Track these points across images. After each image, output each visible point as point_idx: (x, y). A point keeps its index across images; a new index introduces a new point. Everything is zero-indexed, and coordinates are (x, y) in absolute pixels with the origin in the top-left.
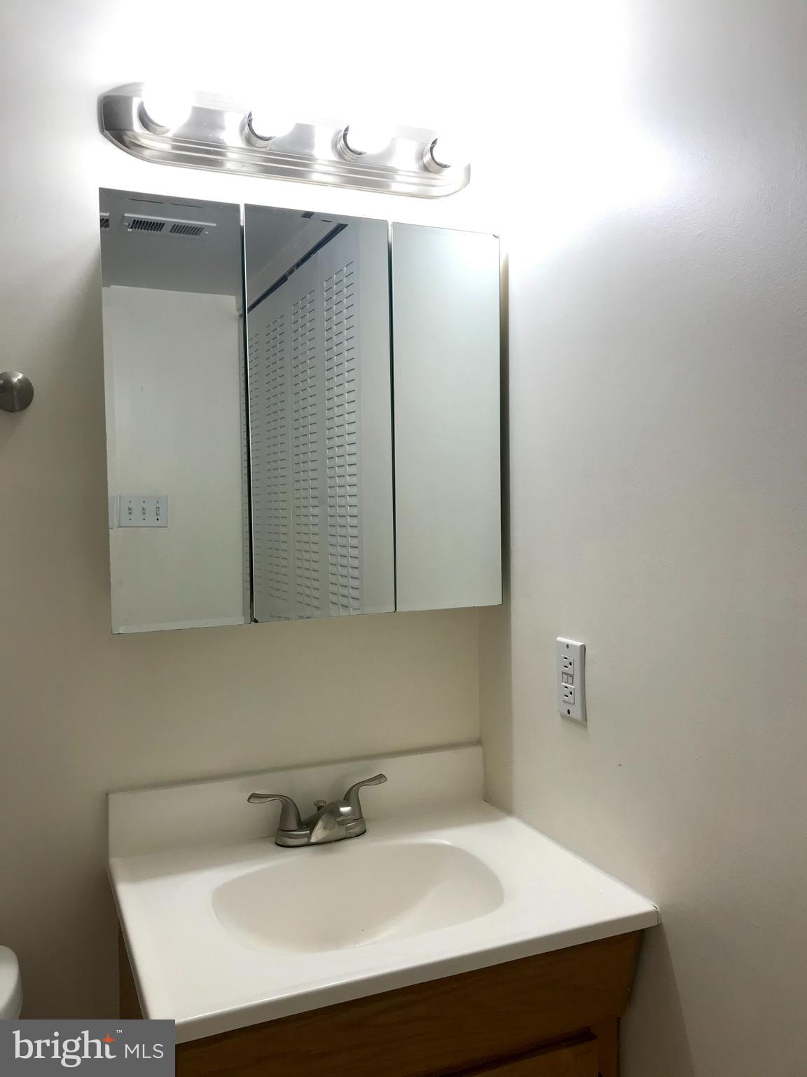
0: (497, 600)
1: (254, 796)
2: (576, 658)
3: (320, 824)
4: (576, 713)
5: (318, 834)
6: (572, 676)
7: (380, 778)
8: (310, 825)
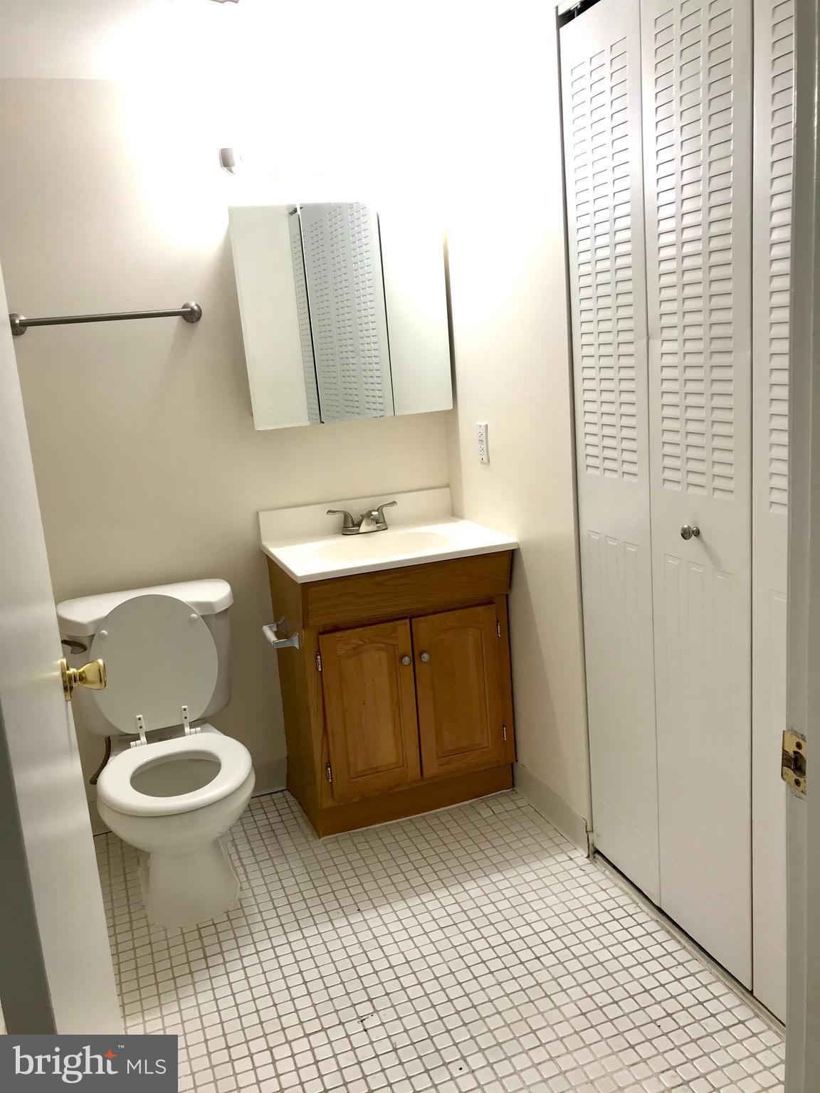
0: (450, 407)
1: (329, 511)
2: (483, 431)
3: (364, 523)
4: (485, 460)
5: (363, 528)
6: (482, 441)
7: (394, 503)
8: (359, 525)
